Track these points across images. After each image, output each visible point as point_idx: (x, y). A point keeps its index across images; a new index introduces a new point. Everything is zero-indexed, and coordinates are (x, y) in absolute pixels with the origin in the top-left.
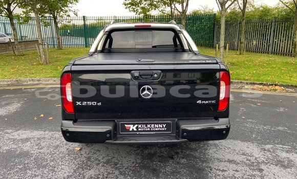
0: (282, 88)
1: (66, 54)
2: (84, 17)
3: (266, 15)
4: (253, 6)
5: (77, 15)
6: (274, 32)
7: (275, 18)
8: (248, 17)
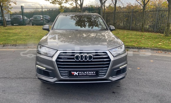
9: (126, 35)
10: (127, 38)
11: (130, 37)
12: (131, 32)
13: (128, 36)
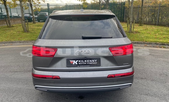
2: (48, 4)
9: (156, 30)
10: (159, 34)
11: (162, 33)
12: (160, 28)
13: (159, 32)
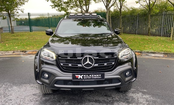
0: (139, 53)
1: (15, 36)
2: (29, 13)
3: (134, 13)
4: (127, 8)
5: (23, 12)
6: (138, 22)
7: (139, 14)
8: (124, 14)
